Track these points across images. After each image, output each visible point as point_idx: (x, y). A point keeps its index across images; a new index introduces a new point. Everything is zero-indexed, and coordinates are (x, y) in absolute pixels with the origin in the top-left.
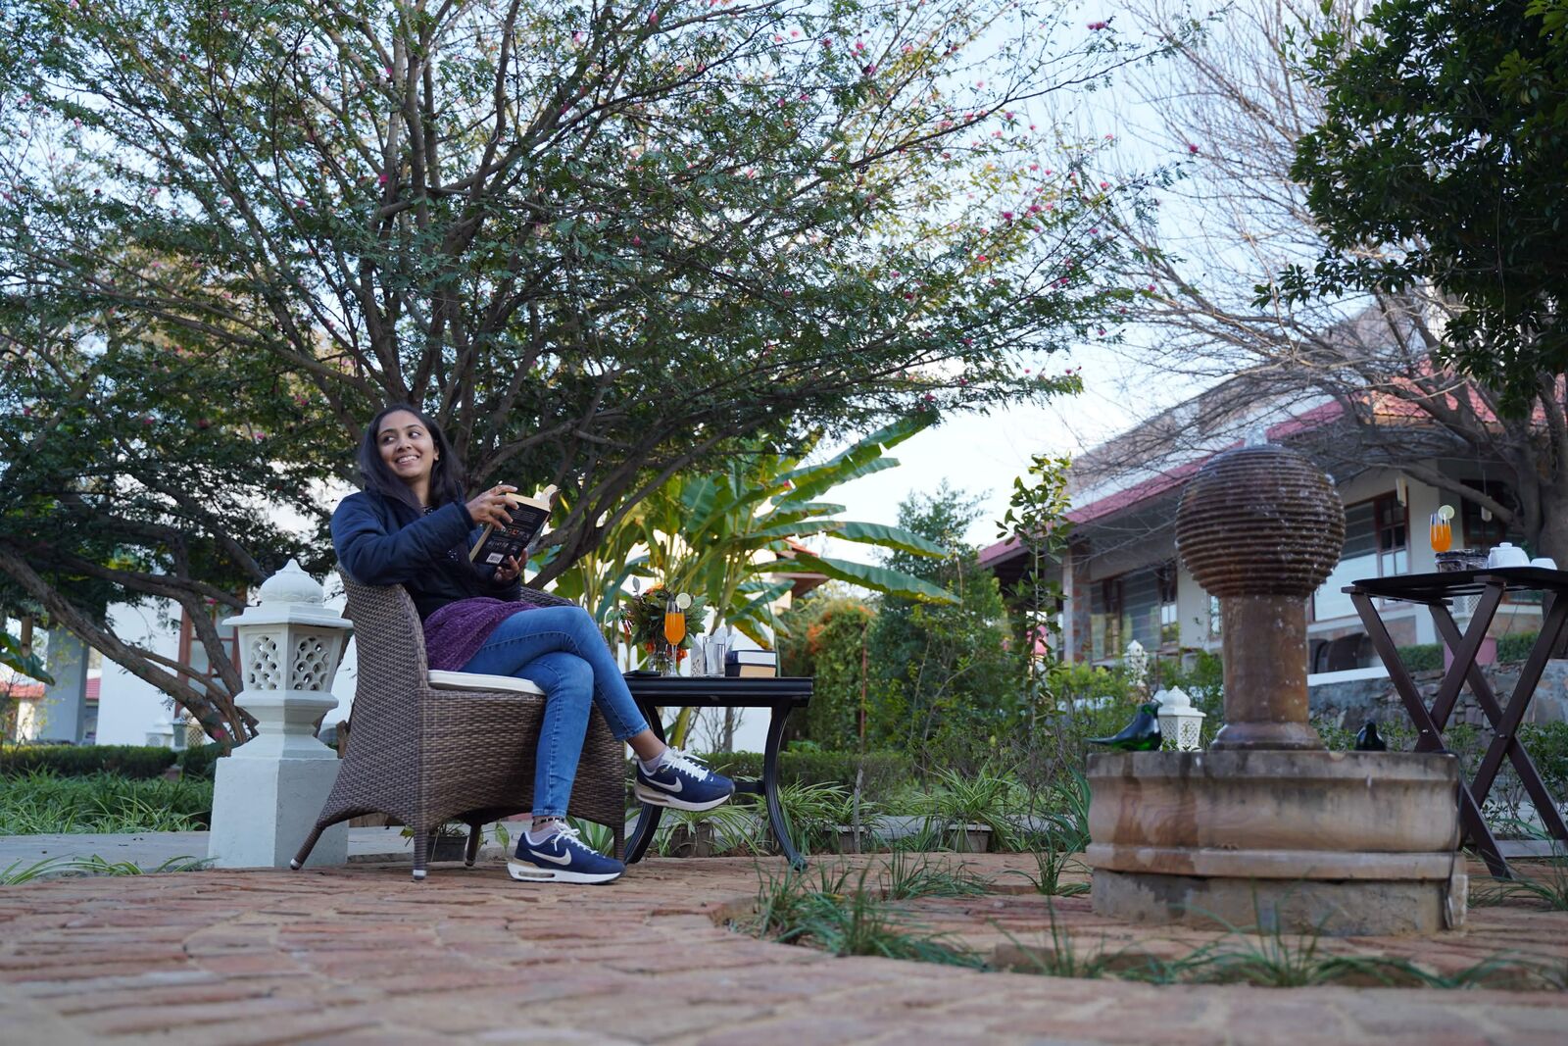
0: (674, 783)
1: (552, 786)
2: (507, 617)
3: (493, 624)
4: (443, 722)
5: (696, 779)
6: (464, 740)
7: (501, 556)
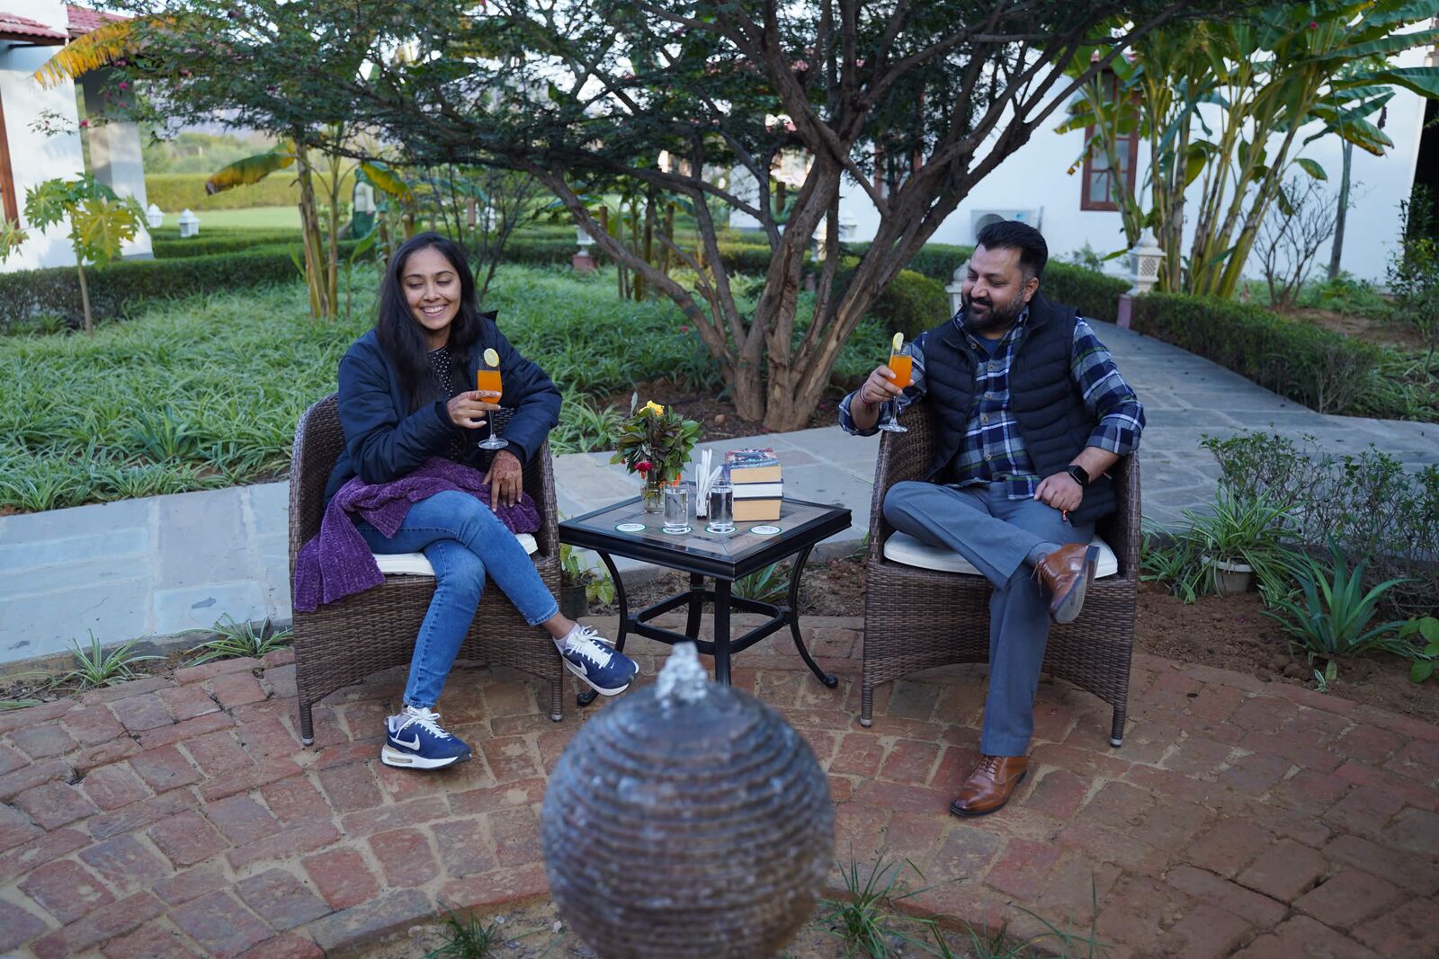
0: (580, 666)
5: (597, 664)
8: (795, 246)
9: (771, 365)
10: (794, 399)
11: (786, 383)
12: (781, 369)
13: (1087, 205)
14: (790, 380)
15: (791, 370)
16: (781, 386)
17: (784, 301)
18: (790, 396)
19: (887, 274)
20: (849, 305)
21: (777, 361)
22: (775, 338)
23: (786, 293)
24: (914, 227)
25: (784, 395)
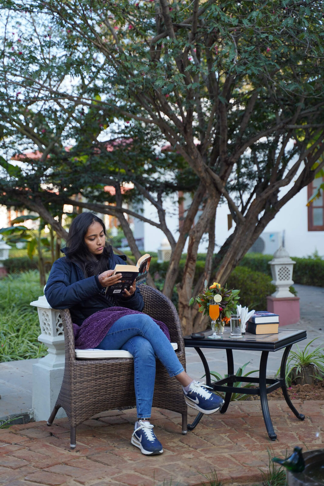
0: (195, 399)
1: (140, 404)
2: (116, 320)
3: (111, 324)
4: (81, 376)
5: (204, 398)
6: (93, 383)
7: (120, 290)
8: (196, 238)
9: (181, 306)
10: (193, 325)
11: (190, 316)
12: (187, 308)
13: (311, 228)
14: (191, 314)
15: (192, 309)
16: (186, 318)
17: (189, 269)
18: (191, 323)
19: (240, 254)
20: (222, 271)
21: (185, 303)
22: (183, 290)
23: (190, 264)
24: (253, 229)
25: (188, 323)
